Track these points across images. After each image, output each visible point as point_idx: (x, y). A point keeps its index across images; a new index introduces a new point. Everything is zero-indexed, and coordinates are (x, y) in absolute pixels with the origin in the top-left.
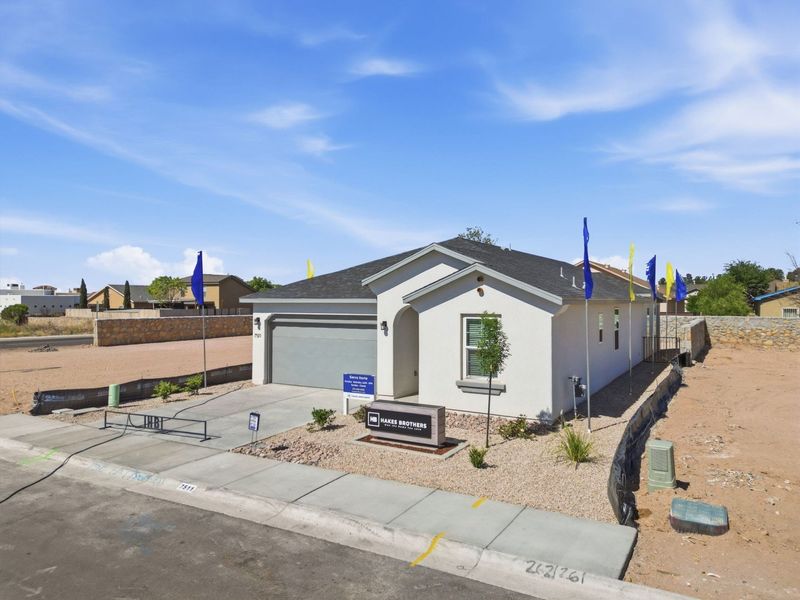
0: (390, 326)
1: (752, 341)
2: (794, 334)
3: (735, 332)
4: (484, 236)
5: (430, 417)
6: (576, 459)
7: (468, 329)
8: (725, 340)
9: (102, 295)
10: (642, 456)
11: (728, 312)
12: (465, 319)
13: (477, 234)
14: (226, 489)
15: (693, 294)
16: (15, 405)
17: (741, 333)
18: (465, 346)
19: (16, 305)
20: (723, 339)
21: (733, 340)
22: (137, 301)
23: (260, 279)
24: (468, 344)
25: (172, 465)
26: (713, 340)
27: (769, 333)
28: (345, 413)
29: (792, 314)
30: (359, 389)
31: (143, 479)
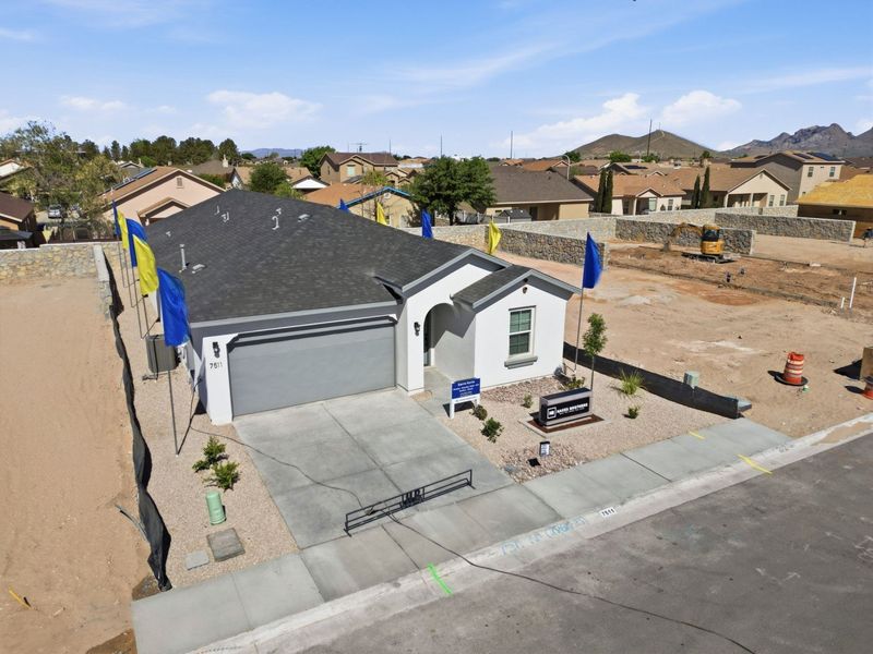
7: (511, 320)
12: (510, 312)
18: (509, 334)
24: (511, 331)
25: (543, 509)
28: (453, 415)
30: (467, 393)
31: (567, 529)
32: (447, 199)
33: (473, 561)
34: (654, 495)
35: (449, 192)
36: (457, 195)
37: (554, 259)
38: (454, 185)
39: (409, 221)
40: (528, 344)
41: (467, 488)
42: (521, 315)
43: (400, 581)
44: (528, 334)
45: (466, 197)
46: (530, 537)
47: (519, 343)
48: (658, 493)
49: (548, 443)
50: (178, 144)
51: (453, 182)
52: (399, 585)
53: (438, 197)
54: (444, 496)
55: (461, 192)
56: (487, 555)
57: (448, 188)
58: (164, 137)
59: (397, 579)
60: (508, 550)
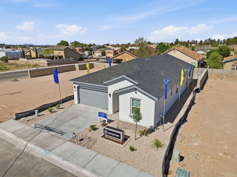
0: (112, 95)
1: (220, 76)
2: (233, 75)
3: (216, 74)
4: (144, 40)
5: (120, 134)
6: (157, 147)
7: (132, 101)
8: (213, 76)
9: (29, 52)
10: (175, 143)
11: (215, 68)
12: (132, 99)
13: (142, 39)
14: (68, 160)
15: (208, 51)
16: (10, 114)
17: (217, 74)
18: (132, 106)
19: (4, 57)
20: (212, 75)
21: (215, 76)
22: (39, 54)
23: (76, 42)
24: (132, 105)
25: (54, 148)
26: (209, 76)
27: (225, 75)
28: (99, 122)
29: (234, 66)
30: (103, 117)
31: (46, 154)
41: (60, 134)
46: (40, 149)
54: (55, 133)
56: (31, 145)
60: (34, 148)
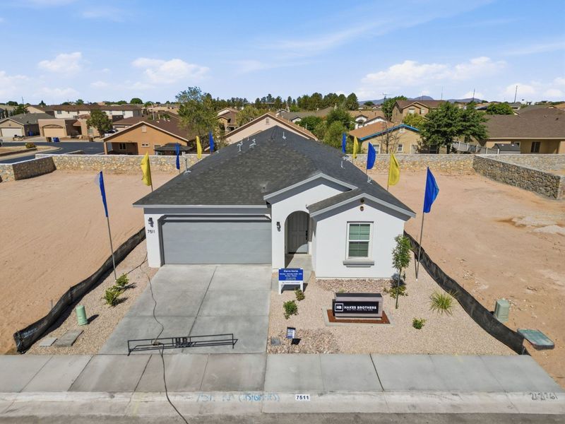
0: (283, 225)
5: (377, 303)
6: (445, 308)
7: (350, 230)
12: (349, 224)
14: (331, 392)
15: (297, 120)
18: (348, 240)
24: (351, 239)
25: (258, 379)
28: (280, 293)
30: (291, 278)
31: (259, 399)
32: (444, 134)
33: (172, 399)
34: (357, 397)
35: (446, 129)
36: (452, 131)
37: (520, 186)
38: (451, 124)
39: (418, 149)
40: (367, 250)
41: (230, 347)
42: (360, 227)
43: (115, 395)
44: (367, 243)
45: (460, 132)
46: (226, 394)
47: (358, 248)
48: (362, 397)
49: (294, 329)
50: (323, 97)
51: (450, 121)
52: (114, 397)
53: (437, 132)
54: (209, 347)
55: (454, 129)
56: (185, 397)
57: (446, 126)
58: (316, 93)
59: (115, 392)
60: (201, 399)
